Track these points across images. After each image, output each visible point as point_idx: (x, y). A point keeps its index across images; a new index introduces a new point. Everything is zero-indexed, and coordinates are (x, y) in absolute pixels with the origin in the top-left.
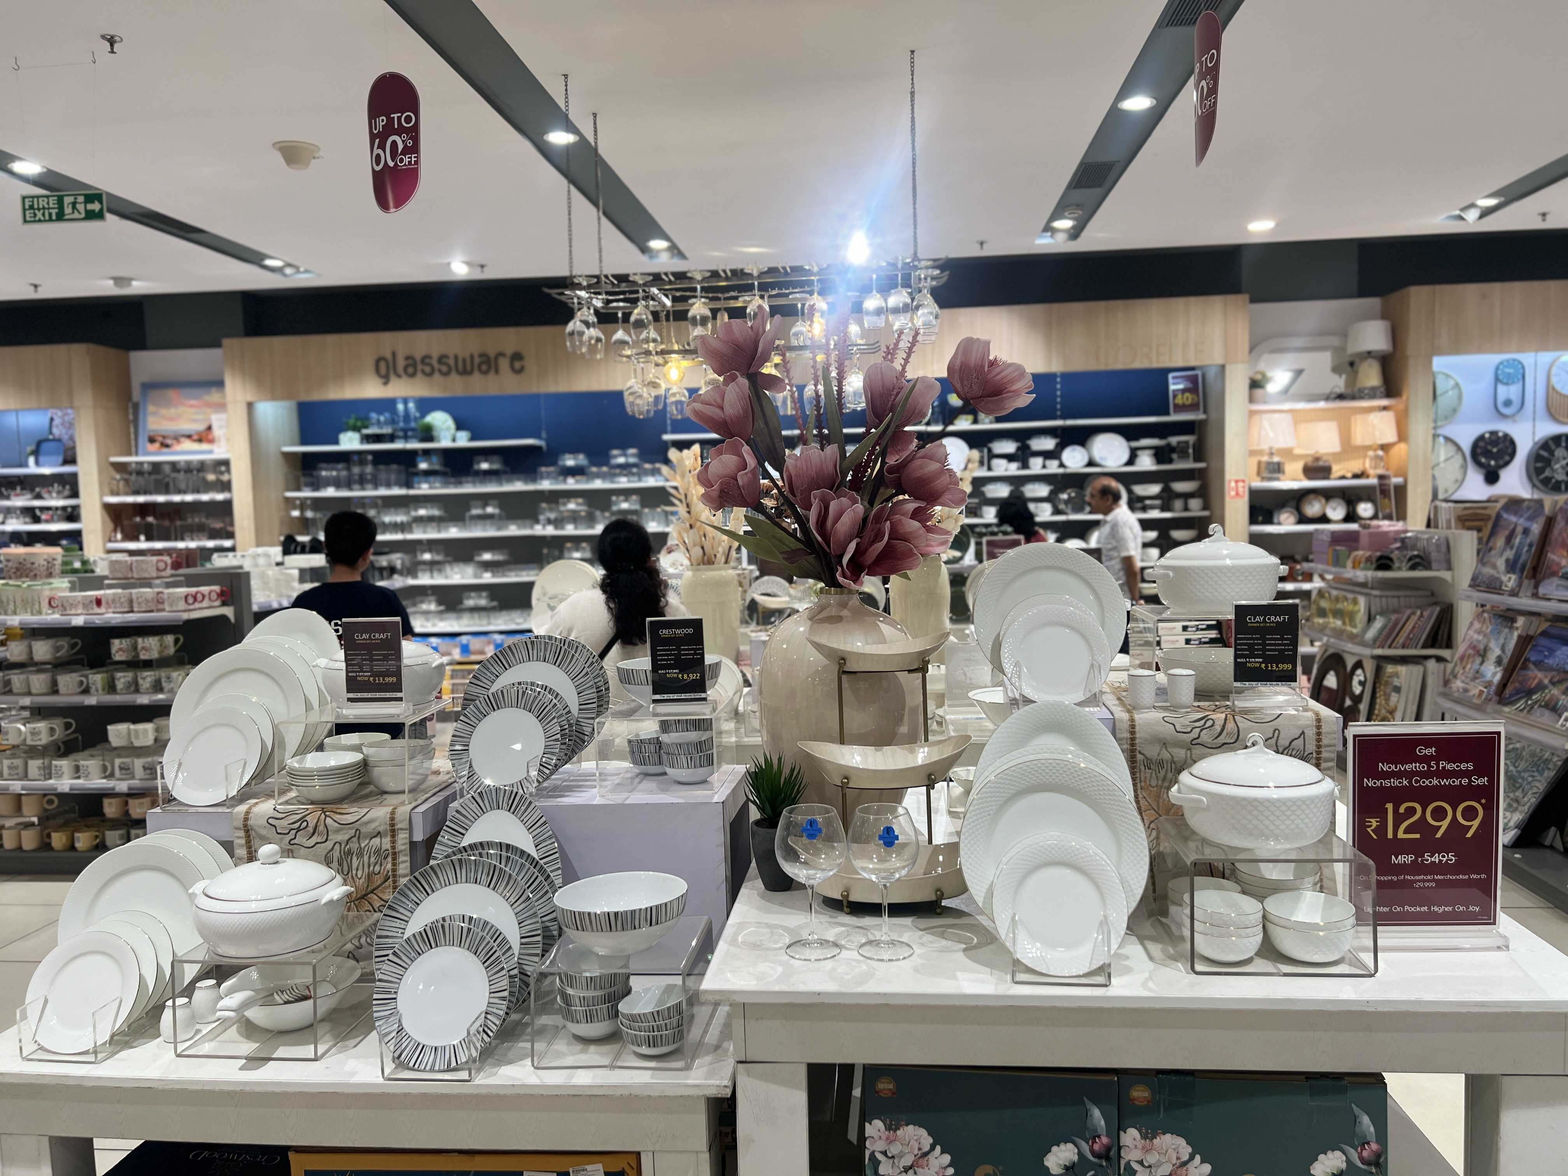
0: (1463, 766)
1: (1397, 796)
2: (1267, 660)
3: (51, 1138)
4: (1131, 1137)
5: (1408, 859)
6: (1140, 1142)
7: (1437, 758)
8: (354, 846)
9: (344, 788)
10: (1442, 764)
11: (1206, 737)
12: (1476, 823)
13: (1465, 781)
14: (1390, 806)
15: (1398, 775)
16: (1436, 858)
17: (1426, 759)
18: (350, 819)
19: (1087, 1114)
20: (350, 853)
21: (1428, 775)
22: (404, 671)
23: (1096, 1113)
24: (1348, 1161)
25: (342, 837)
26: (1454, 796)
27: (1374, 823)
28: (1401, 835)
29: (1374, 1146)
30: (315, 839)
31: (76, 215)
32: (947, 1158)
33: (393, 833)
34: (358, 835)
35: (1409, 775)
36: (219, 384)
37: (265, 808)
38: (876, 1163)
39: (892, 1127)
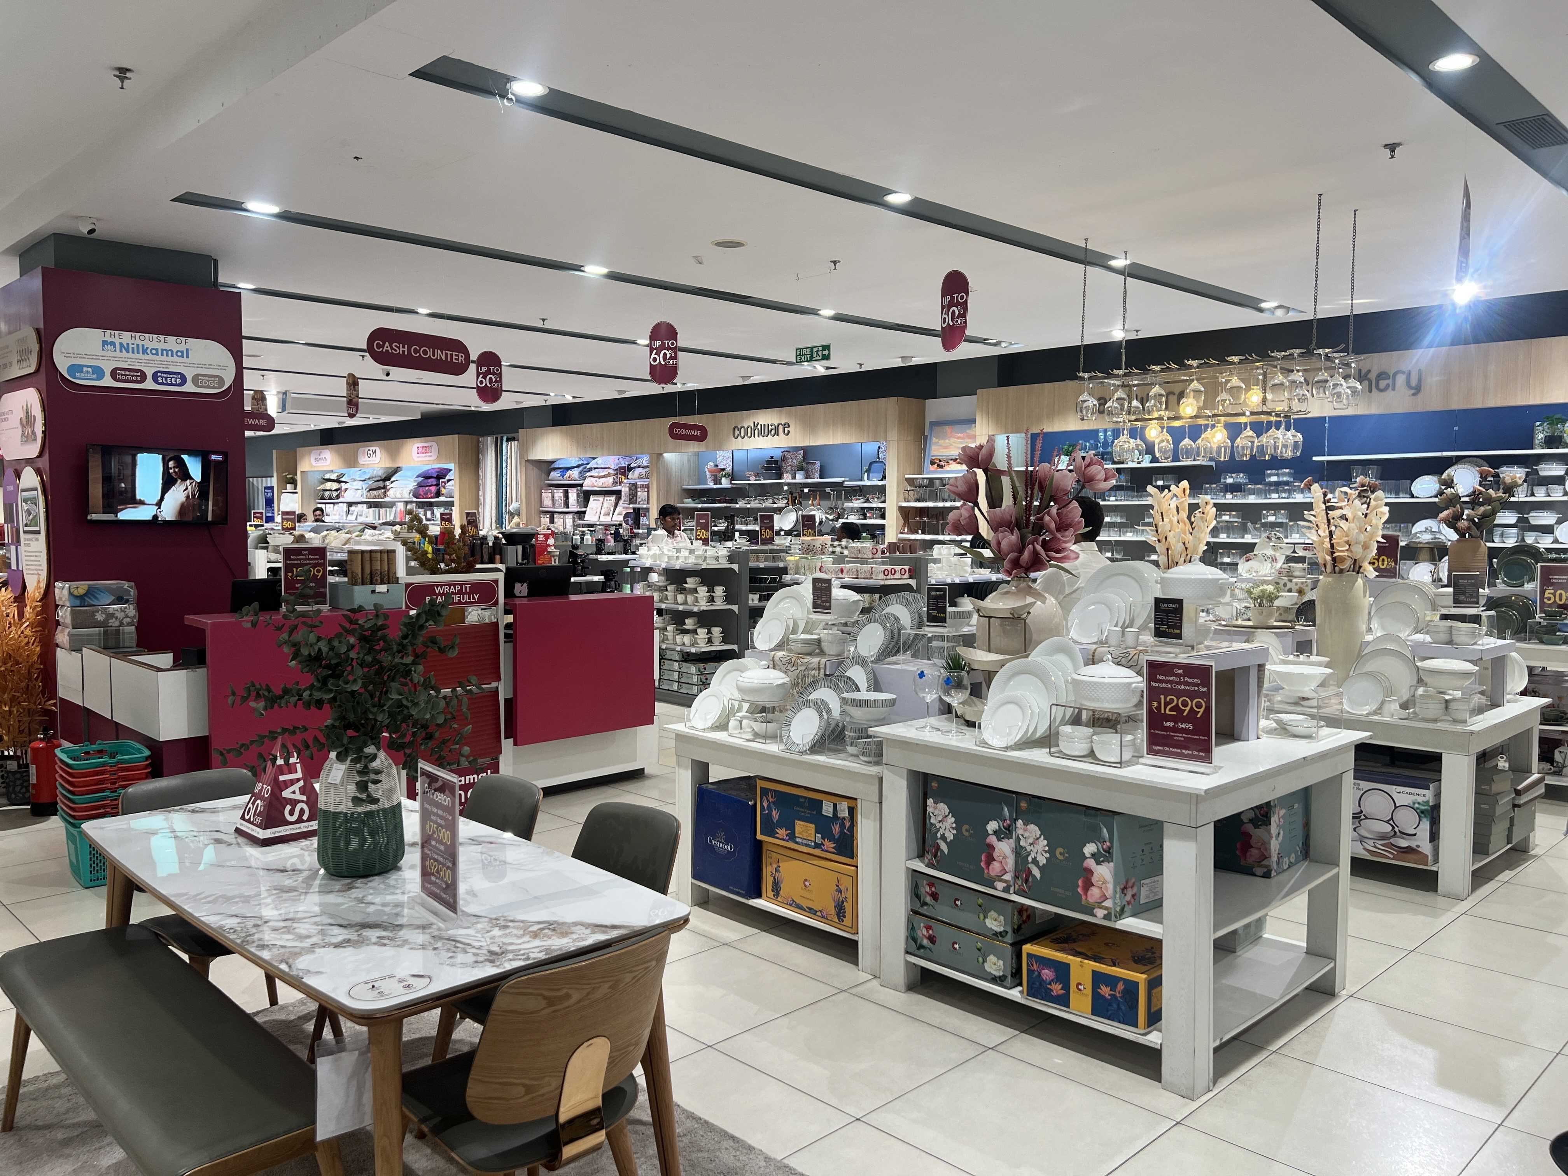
0: (1196, 681)
1: (1166, 692)
2: (1169, 627)
3: (692, 760)
4: (1020, 823)
5: (1171, 724)
6: (1023, 827)
7: (1184, 675)
8: (806, 673)
9: (808, 649)
10: (1186, 679)
11: (1123, 661)
12: (1202, 710)
13: (1196, 689)
14: (1162, 697)
15: (1167, 682)
16: (1184, 726)
17: (1178, 675)
18: (805, 661)
19: (1002, 809)
20: (805, 676)
21: (1179, 683)
22: (833, 602)
23: (1006, 809)
24: (1098, 849)
25: (803, 668)
26: (1192, 695)
27: (1156, 704)
28: (1168, 712)
29: (1108, 844)
30: (794, 668)
31: (818, 358)
32: (953, 819)
33: (819, 669)
34: (807, 668)
35: (1171, 682)
36: (973, 421)
37: (780, 654)
38: (930, 817)
39: (936, 803)
